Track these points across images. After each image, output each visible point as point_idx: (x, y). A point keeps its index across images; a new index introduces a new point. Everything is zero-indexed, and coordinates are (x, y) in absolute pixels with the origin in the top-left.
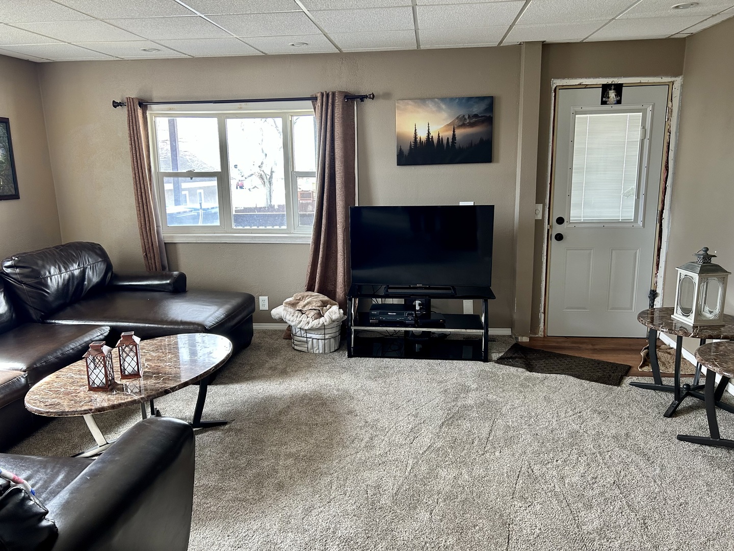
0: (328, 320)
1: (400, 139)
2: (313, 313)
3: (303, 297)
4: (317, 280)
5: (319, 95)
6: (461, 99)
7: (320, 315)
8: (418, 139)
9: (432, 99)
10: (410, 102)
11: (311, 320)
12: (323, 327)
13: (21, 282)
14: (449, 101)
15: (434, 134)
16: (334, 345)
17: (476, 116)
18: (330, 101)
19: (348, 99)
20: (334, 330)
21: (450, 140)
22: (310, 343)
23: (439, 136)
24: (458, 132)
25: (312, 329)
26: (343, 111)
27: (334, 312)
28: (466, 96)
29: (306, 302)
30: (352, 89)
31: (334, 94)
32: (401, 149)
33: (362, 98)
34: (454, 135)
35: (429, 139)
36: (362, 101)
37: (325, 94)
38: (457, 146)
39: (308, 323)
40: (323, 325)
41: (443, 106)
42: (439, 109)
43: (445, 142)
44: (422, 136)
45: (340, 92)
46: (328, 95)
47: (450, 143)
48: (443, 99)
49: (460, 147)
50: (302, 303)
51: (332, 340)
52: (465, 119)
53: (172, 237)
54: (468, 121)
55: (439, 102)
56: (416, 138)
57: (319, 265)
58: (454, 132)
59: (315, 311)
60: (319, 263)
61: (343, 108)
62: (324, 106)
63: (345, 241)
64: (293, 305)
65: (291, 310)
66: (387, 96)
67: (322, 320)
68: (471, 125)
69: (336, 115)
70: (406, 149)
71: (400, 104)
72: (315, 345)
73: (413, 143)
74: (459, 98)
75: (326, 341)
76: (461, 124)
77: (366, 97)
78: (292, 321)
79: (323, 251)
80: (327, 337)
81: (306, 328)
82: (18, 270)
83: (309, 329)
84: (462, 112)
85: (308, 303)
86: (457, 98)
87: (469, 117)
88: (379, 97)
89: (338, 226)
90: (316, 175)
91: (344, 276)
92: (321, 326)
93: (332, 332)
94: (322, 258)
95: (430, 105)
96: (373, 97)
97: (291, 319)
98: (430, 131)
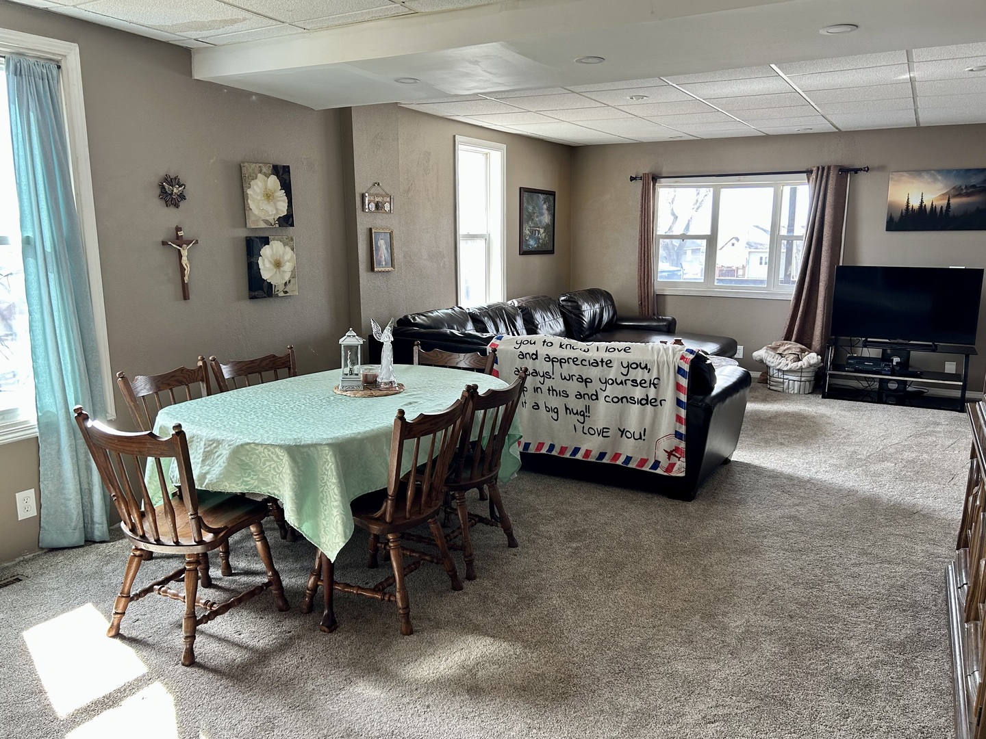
0: (806, 364)
1: (891, 207)
2: (792, 357)
3: (783, 344)
4: (795, 332)
5: (815, 169)
6: (958, 171)
7: (799, 360)
8: (910, 207)
9: (927, 171)
10: (905, 174)
11: (790, 363)
12: (801, 370)
13: (571, 312)
14: (946, 172)
15: (927, 203)
16: (808, 387)
17: (974, 186)
18: (825, 174)
19: (842, 172)
20: (810, 374)
21: (944, 208)
22: (786, 384)
23: (932, 205)
24: (952, 201)
25: (791, 371)
26: (836, 182)
27: (812, 358)
28: (964, 168)
29: (786, 347)
30: (847, 162)
31: (829, 168)
32: (891, 216)
33: (856, 171)
34: (949, 204)
35: (922, 208)
36: (856, 173)
37: (820, 168)
38: (951, 214)
39: (787, 365)
40: (801, 368)
41: (940, 178)
42: (935, 180)
43: (938, 210)
44: (915, 204)
45: (836, 166)
46: (823, 168)
47: (944, 211)
48: (939, 171)
49: (954, 215)
50: (782, 348)
51: (807, 383)
52: (962, 189)
53: (663, 290)
54: (964, 191)
55: (935, 173)
56: (908, 206)
57: (798, 319)
58: (949, 201)
59: (794, 356)
60: (799, 316)
61: (836, 180)
62: (818, 179)
63: (827, 298)
64: (775, 349)
65: (772, 353)
66: (882, 168)
67: (800, 364)
68: (968, 195)
69: (829, 186)
70: (897, 216)
71: (895, 176)
72: (790, 386)
73: (904, 211)
74: (957, 170)
75: (802, 383)
76: (957, 193)
77: (860, 170)
78: (772, 362)
79: (804, 306)
80: (803, 379)
81: (785, 369)
82: (569, 304)
83: (787, 371)
84: (958, 182)
85: (788, 349)
86: (954, 170)
87: (966, 187)
88: (874, 169)
89: (821, 284)
90: (804, 239)
91: (822, 330)
92: (799, 369)
93: (808, 376)
94: (802, 312)
95: (926, 176)
96: (867, 170)
97: (772, 361)
98: (924, 200)
